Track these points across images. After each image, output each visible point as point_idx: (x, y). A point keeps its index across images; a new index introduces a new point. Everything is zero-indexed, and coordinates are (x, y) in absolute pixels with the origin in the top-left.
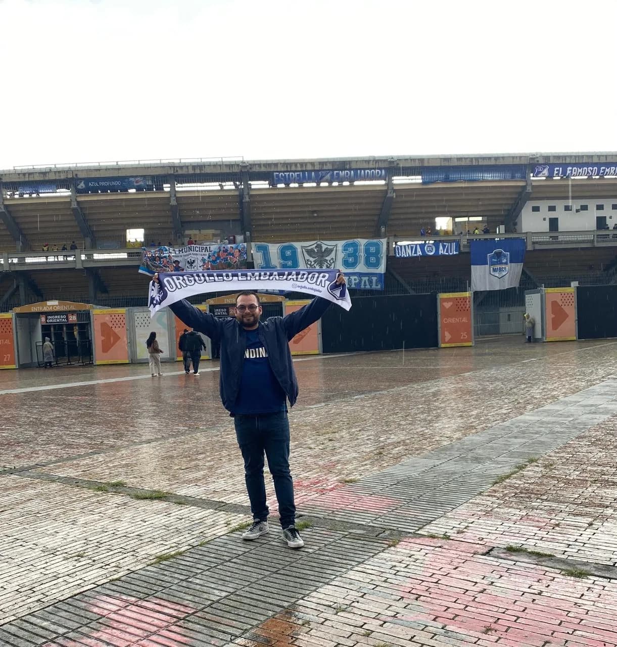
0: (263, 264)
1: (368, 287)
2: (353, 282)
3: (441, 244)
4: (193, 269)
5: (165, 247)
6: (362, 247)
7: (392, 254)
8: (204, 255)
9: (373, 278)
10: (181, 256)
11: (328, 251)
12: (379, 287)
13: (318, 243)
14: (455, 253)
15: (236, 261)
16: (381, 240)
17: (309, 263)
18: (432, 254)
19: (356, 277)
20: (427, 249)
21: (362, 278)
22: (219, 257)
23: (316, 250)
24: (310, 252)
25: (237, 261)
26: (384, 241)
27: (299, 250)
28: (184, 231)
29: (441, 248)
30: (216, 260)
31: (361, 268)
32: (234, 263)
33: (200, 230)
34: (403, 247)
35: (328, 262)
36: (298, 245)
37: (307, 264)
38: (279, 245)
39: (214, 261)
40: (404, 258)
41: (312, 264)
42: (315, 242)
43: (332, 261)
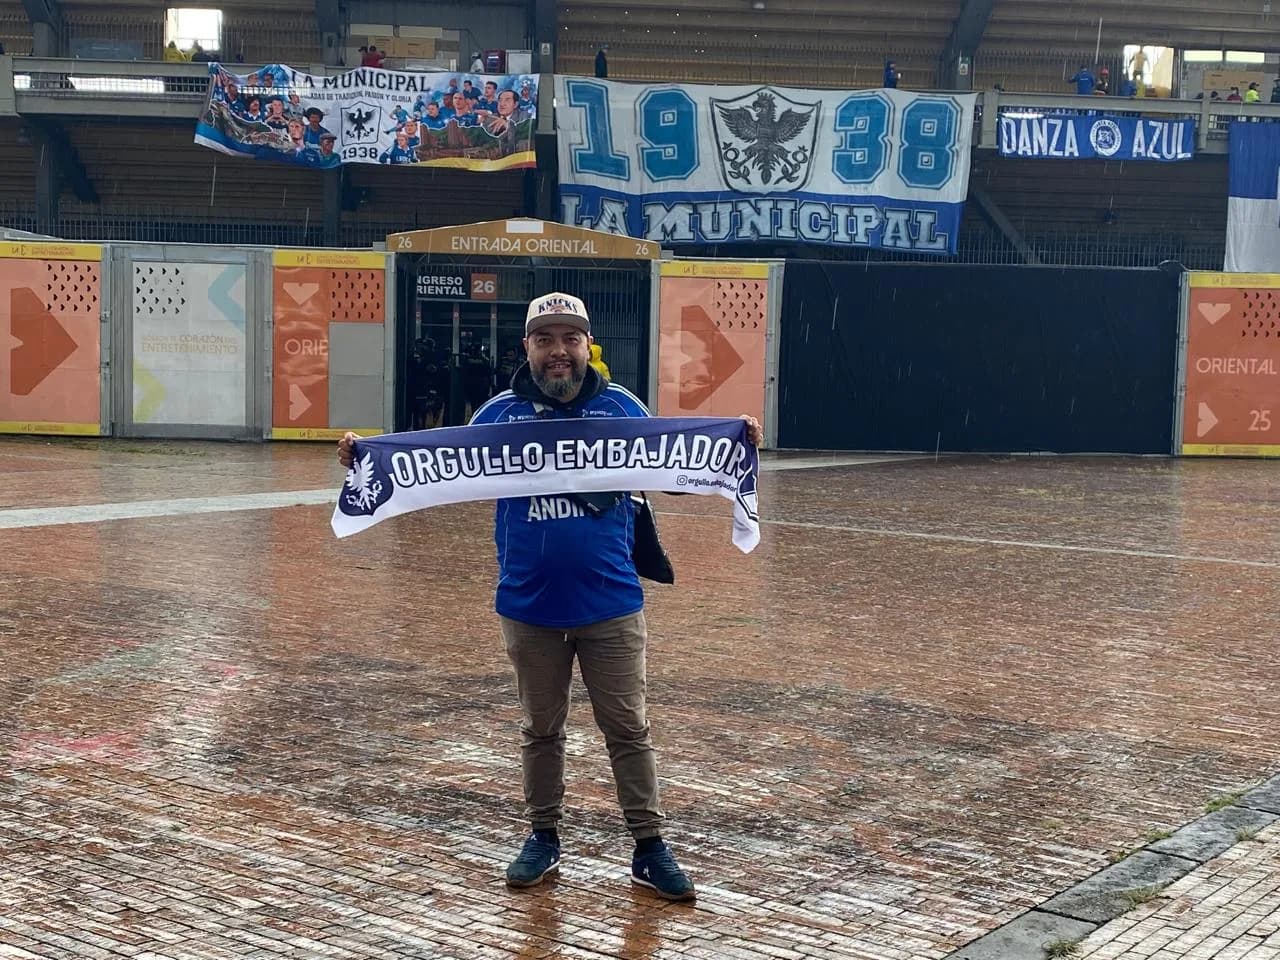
0: (587, 146)
1: (904, 243)
2: (862, 227)
3: (1140, 123)
4: (363, 139)
5: (282, 66)
6: (899, 115)
7: (987, 142)
8: (402, 99)
9: (920, 217)
10: (330, 97)
11: (794, 122)
12: (940, 244)
13: (764, 91)
14: (1180, 156)
15: (503, 129)
16: (957, 97)
17: (731, 155)
18: (1108, 152)
19: (871, 212)
20: (1097, 136)
21: (888, 215)
22: (449, 108)
23: (753, 113)
24: (737, 120)
25: (507, 126)
26: (967, 102)
27: (703, 110)
28: (347, 25)
29: (1140, 135)
30: (439, 118)
31: (886, 183)
32: (497, 134)
33: (396, 26)
34: (1024, 127)
35: (790, 157)
36: (700, 95)
37: (722, 158)
38: (641, 87)
39: (432, 120)
40: (1025, 158)
41: (739, 160)
42: (755, 87)
43: (800, 157)
